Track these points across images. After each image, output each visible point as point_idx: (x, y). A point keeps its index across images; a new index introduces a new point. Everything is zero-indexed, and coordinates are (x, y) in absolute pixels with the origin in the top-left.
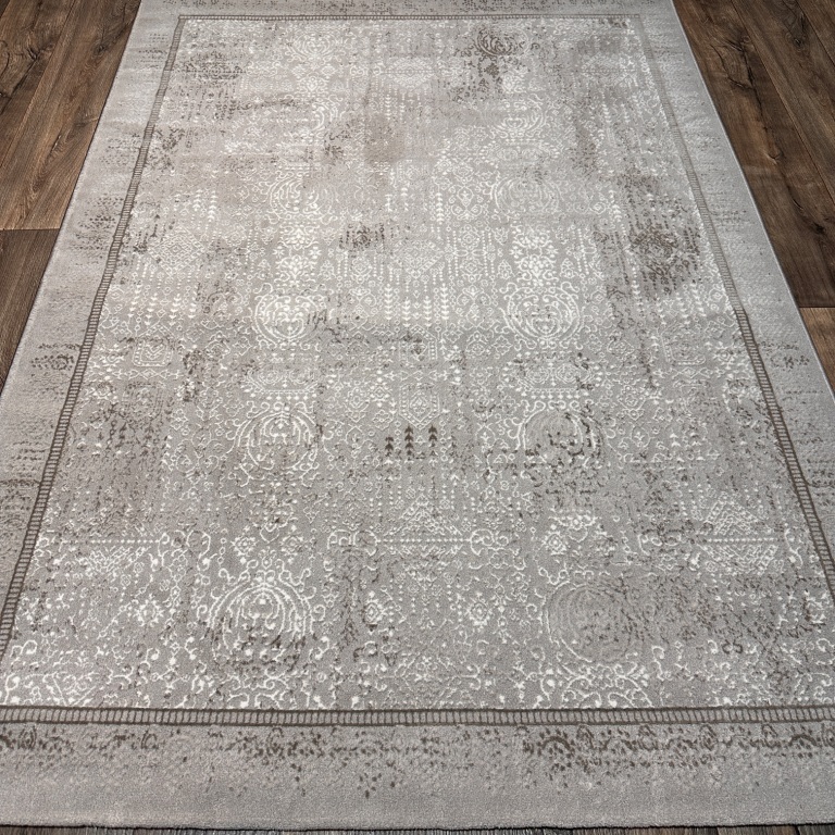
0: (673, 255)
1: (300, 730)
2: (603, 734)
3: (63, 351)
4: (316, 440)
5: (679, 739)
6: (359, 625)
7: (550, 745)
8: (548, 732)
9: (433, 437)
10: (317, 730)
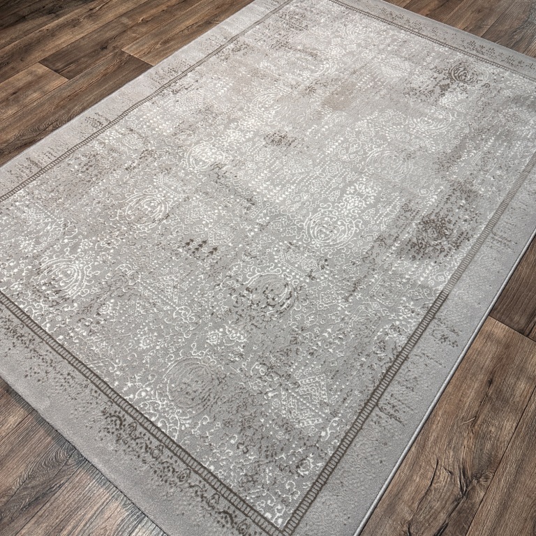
0: (439, 241)
1: (30, 332)
2: (141, 433)
3: (102, 120)
4: (160, 220)
5: (171, 464)
6: (94, 310)
7: (114, 419)
8: (119, 413)
9: (212, 253)
10: (36, 337)
